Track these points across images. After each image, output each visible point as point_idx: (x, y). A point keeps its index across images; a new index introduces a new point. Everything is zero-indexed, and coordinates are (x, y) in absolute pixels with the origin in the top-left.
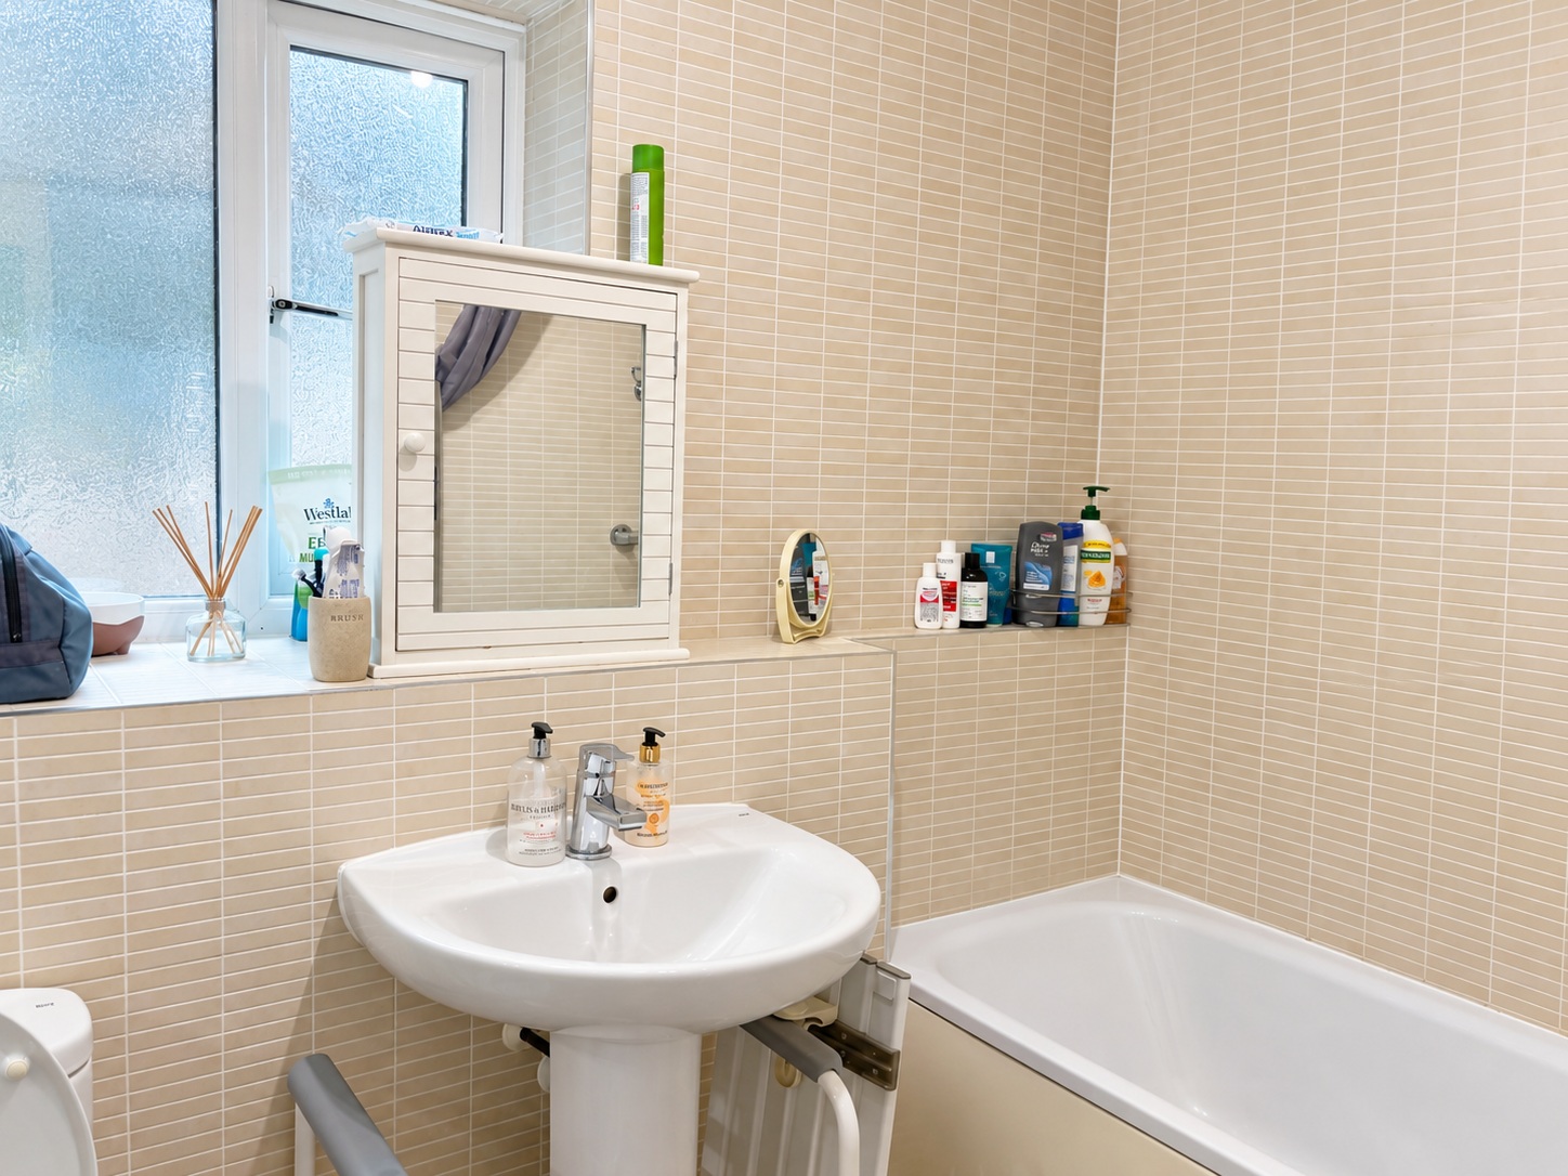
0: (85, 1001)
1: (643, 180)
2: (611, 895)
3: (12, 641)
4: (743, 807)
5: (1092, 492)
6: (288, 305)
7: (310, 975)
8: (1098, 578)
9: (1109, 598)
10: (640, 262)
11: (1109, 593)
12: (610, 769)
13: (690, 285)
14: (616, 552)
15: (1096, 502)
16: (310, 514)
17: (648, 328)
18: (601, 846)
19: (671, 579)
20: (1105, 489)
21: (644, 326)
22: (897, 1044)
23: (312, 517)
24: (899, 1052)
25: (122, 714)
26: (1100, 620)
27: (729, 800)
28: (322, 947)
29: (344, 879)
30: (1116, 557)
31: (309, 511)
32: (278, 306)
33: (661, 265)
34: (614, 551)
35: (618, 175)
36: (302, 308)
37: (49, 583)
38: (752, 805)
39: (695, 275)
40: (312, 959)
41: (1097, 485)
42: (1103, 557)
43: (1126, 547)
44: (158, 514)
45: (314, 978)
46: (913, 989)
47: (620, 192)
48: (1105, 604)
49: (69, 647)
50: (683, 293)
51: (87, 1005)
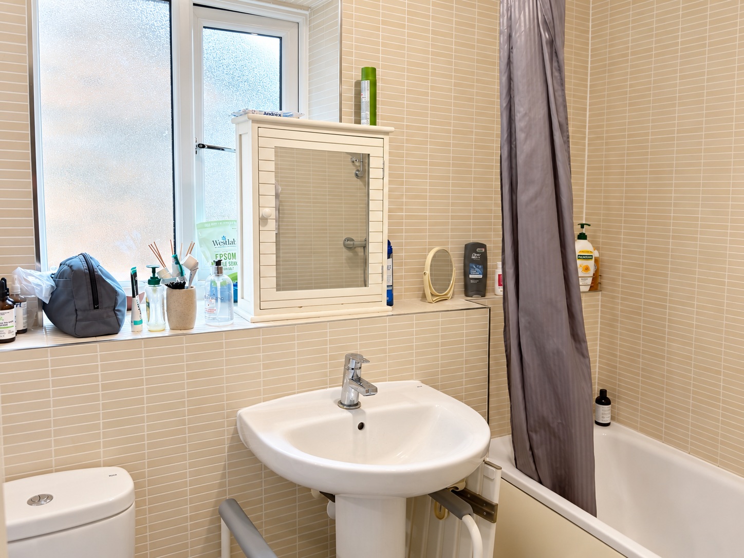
0: (129, 472)
1: (366, 85)
2: (361, 426)
3: (95, 308)
4: (418, 383)
5: (582, 226)
6: (204, 146)
7: (225, 461)
8: (587, 269)
9: (592, 278)
10: (365, 124)
11: (592, 275)
12: (359, 365)
13: (390, 134)
14: (346, 250)
15: (584, 231)
16: (215, 243)
17: (370, 155)
18: (355, 403)
19: (382, 273)
20: (589, 225)
21: (369, 155)
22: (495, 500)
23: (216, 245)
24: (497, 505)
25: (143, 342)
26: (587, 288)
27: (413, 379)
28: (231, 448)
29: (240, 417)
30: (595, 257)
31: (215, 242)
32: (199, 147)
33: (376, 125)
34: (344, 250)
35: (354, 81)
36: (210, 147)
37: (108, 280)
38: (423, 382)
39: (392, 129)
40: (226, 454)
41: (584, 222)
42: (589, 258)
43: (599, 253)
44: (151, 246)
45: (227, 463)
46: (503, 473)
47: (355, 89)
48: (589, 281)
49: (119, 311)
50: (386, 138)
51: (130, 474)
